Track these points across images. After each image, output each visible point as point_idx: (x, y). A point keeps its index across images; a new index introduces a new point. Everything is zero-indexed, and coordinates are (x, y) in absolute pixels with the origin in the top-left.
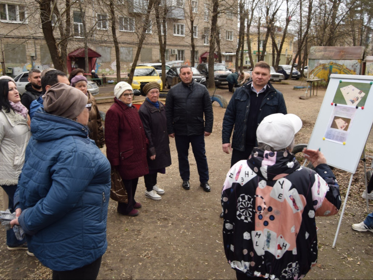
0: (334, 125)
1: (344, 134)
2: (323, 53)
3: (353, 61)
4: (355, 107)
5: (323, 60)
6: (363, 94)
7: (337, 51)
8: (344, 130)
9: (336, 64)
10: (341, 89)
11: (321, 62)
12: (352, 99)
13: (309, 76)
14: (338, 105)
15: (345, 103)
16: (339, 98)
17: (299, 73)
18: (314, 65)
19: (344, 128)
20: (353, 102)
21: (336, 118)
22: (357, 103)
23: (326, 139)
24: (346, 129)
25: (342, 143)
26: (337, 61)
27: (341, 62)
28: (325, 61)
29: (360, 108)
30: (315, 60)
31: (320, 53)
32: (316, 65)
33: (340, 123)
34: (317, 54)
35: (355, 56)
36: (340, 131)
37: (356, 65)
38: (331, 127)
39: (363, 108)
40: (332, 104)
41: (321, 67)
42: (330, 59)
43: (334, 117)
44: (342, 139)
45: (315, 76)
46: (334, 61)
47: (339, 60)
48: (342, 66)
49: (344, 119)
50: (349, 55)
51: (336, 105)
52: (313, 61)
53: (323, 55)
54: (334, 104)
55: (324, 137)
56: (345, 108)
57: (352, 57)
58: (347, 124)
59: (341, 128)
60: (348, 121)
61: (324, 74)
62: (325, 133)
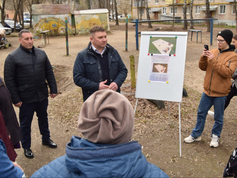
0: (155, 70)
1: (165, 76)
2: (42, 10)
3: (66, 15)
4: (169, 55)
5: (44, 16)
6: (172, 45)
7: (52, 8)
8: (164, 72)
9: (54, 18)
10: (153, 42)
11: (43, 17)
12: (165, 50)
13: (35, 29)
14: (153, 54)
15: (160, 53)
16: (153, 50)
17: (21, 27)
18: (37, 19)
19: (164, 71)
20: (165, 51)
21: (155, 64)
22: (169, 52)
23: (151, 81)
24: (166, 71)
25: (166, 82)
26: (54, 15)
27: (57, 16)
28: (46, 16)
29: (172, 55)
30: (38, 16)
31: (40, 10)
32: (39, 19)
33: (159, 68)
34: (38, 10)
35: (66, 11)
36: (161, 74)
37: (69, 18)
38: (153, 71)
39: (175, 56)
40: (149, 55)
41: (43, 21)
42: (49, 14)
43: (153, 64)
44: (165, 79)
45: (40, 28)
46: (52, 16)
47: (56, 14)
48: (59, 19)
49: (162, 65)
50: (62, 11)
51: (152, 55)
52: (36, 16)
53: (43, 11)
54: (150, 54)
55: (149, 80)
56: (160, 57)
57: (64, 12)
58: (165, 68)
59: (162, 71)
60: (165, 65)
61: (47, 26)
62: (149, 77)
